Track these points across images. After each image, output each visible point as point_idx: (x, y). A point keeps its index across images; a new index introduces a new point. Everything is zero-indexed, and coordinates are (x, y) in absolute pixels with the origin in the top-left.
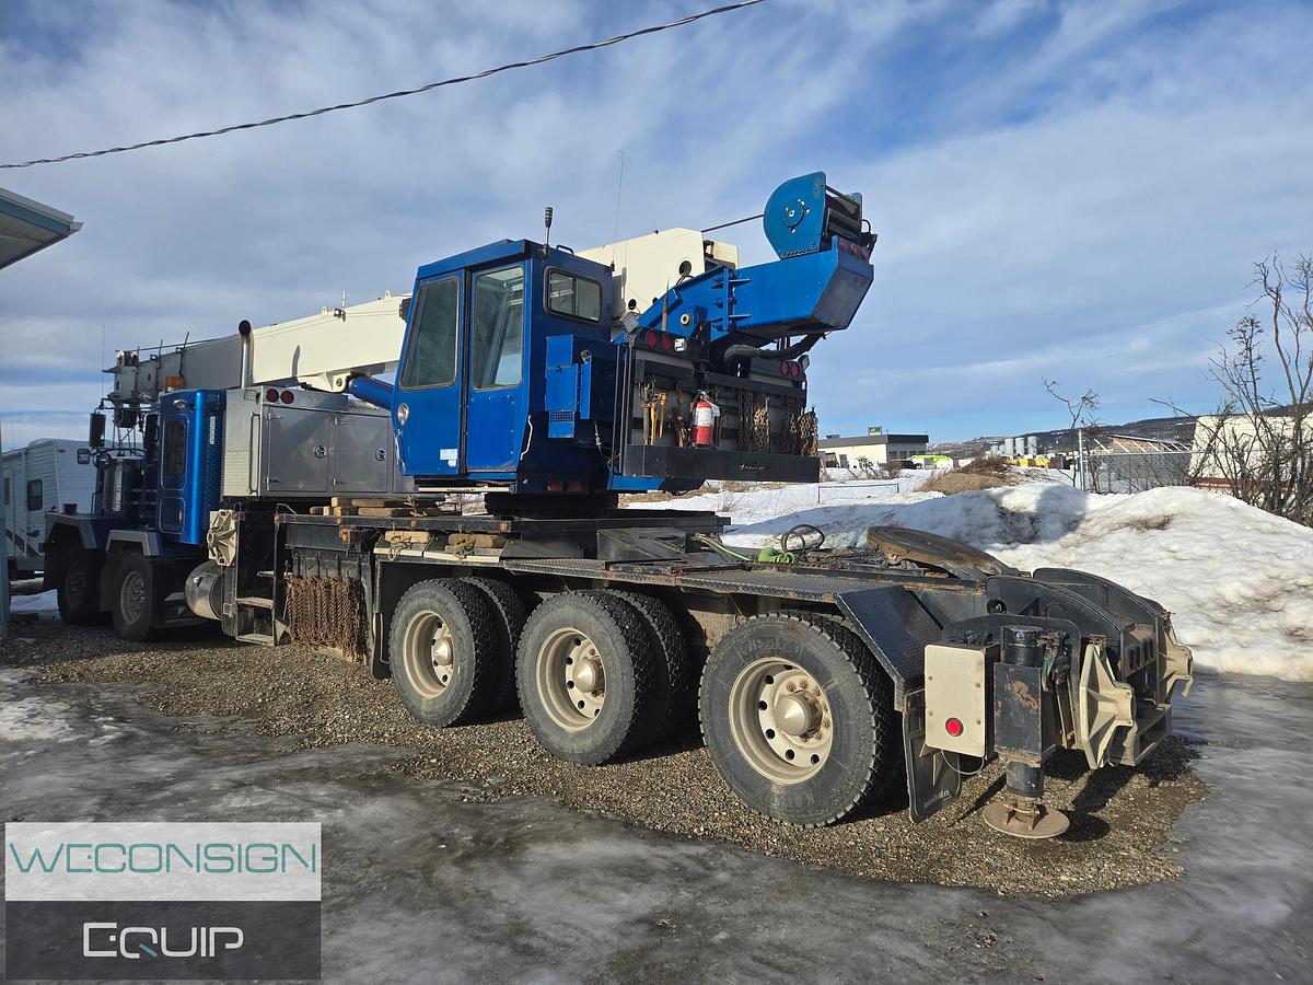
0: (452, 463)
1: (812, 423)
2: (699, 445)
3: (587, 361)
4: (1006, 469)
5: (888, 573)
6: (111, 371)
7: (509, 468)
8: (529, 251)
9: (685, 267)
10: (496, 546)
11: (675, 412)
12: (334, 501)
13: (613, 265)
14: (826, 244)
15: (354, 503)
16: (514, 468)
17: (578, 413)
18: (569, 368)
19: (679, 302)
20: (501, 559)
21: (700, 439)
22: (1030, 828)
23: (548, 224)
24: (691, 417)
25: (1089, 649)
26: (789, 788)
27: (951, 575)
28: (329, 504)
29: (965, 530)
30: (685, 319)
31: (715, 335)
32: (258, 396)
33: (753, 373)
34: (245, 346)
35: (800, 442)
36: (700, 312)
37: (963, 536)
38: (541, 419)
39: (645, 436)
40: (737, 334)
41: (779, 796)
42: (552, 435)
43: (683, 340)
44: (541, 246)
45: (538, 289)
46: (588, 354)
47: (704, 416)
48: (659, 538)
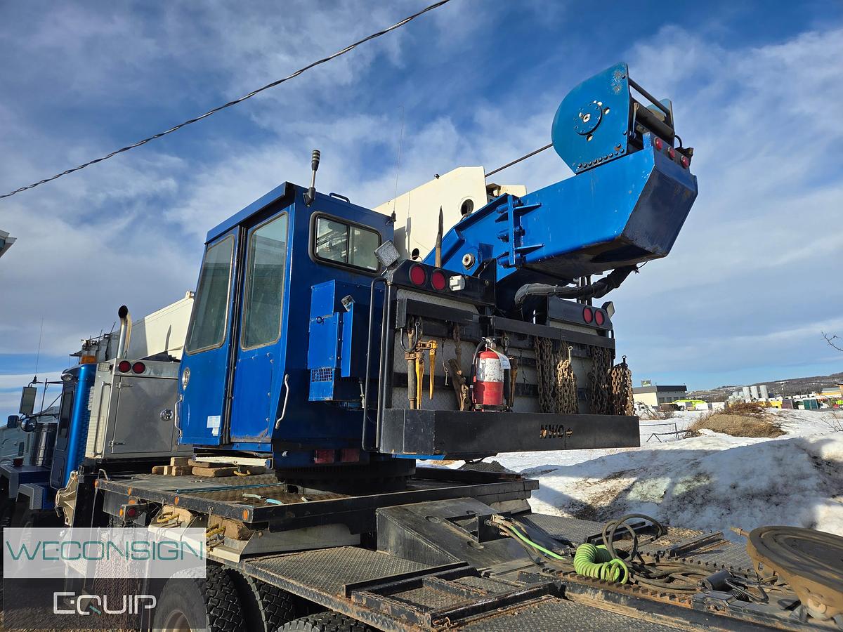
0: (215, 432)
1: (624, 376)
2: (486, 407)
3: (349, 306)
4: (761, 411)
6: (75, 355)
7: (264, 437)
8: (291, 195)
9: (467, 206)
10: (243, 537)
11: (453, 365)
12: (173, 460)
13: (394, 215)
14: (636, 144)
15: (190, 462)
16: (268, 439)
17: (338, 371)
18: (331, 317)
19: (460, 243)
20: (242, 557)
21: (487, 399)
23: (315, 167)
24: (474, 370)
28: (168, 463)
29: (780, 481)
30: (467, 260)
31: (502, 273)
32: (111, 368)
33: (552, 319)
34: (123, 326)
35: (612, 397)
36: (485, 250)
37: (780, 486)
38: (300, 378)
39: (410, 397)
40: (527, 272)
42: (313, 398)
43: (459, 277)
44: (306, 190)
45: (302, 238)
46: (349, 300)
47: (490, 368)
48: (449, 519)
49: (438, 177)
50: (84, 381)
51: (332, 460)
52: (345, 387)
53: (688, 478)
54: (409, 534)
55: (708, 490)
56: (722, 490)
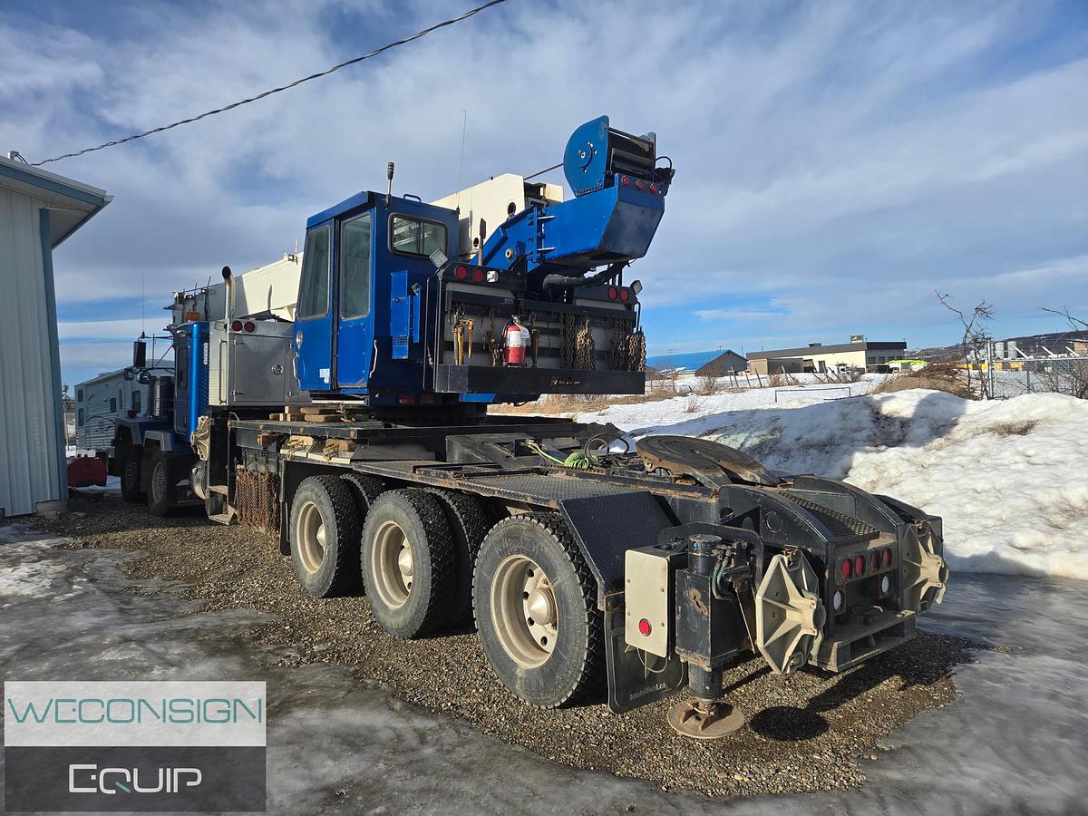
0: (327, 381)
1: (640, 342)
2: (511, 364)
3: (417, 291)
4: (956, 373)
5: (647, 479)
6: (169, 308)
7: (362, 384)
8: (373, 200)
9: (512, 208)
10: (351, 450)
11: (489, 334)
12: (287, 409)
13: (458, 209)
14: (609, 182)
15: (302, 410)
16: (365, 385)
17: (411, 338)
18: (405, 298)
19: (505, 239)
20: (351, 461)
21: (511, 359)
22: (700, 728)
23: (391, 177)
24: (504, 340)
25: (775, 559)
26: (529, 672)
27: (697, 482)
28: (283, 412)
29: (839, 433)
30: (508, 253)
31: (531, 266)
32: (226, 326)
33: (579, 298)
34: (227, 286)
35: (627, 358)
36: (521, 246)
37: (837, 438)
38: (386, 344)
39: (455, 357)
40: (547, 266)
41: (521, 678)
42: (395, 357)
43: (493, 273)
44: (385, 196)
45: (383, 232)
46: (417, 287)
47: (515, 338)
48: (499, 444)
49: (492, 178)
50: (197, 338)
51: (413, 402)
52: (416, 349)
53: (764, 433)
54: (467, 451)
55: (776, 442)
56: (788, 441)
